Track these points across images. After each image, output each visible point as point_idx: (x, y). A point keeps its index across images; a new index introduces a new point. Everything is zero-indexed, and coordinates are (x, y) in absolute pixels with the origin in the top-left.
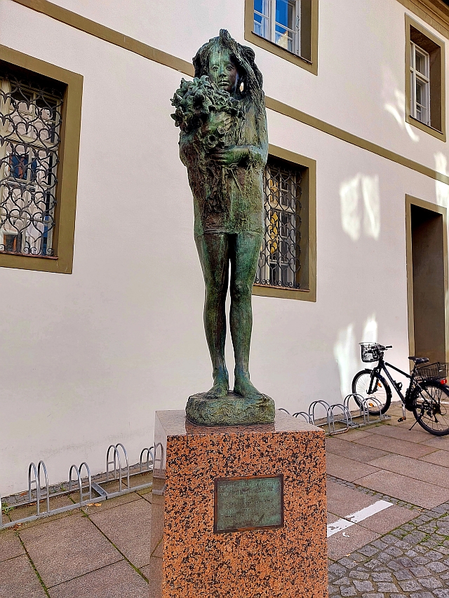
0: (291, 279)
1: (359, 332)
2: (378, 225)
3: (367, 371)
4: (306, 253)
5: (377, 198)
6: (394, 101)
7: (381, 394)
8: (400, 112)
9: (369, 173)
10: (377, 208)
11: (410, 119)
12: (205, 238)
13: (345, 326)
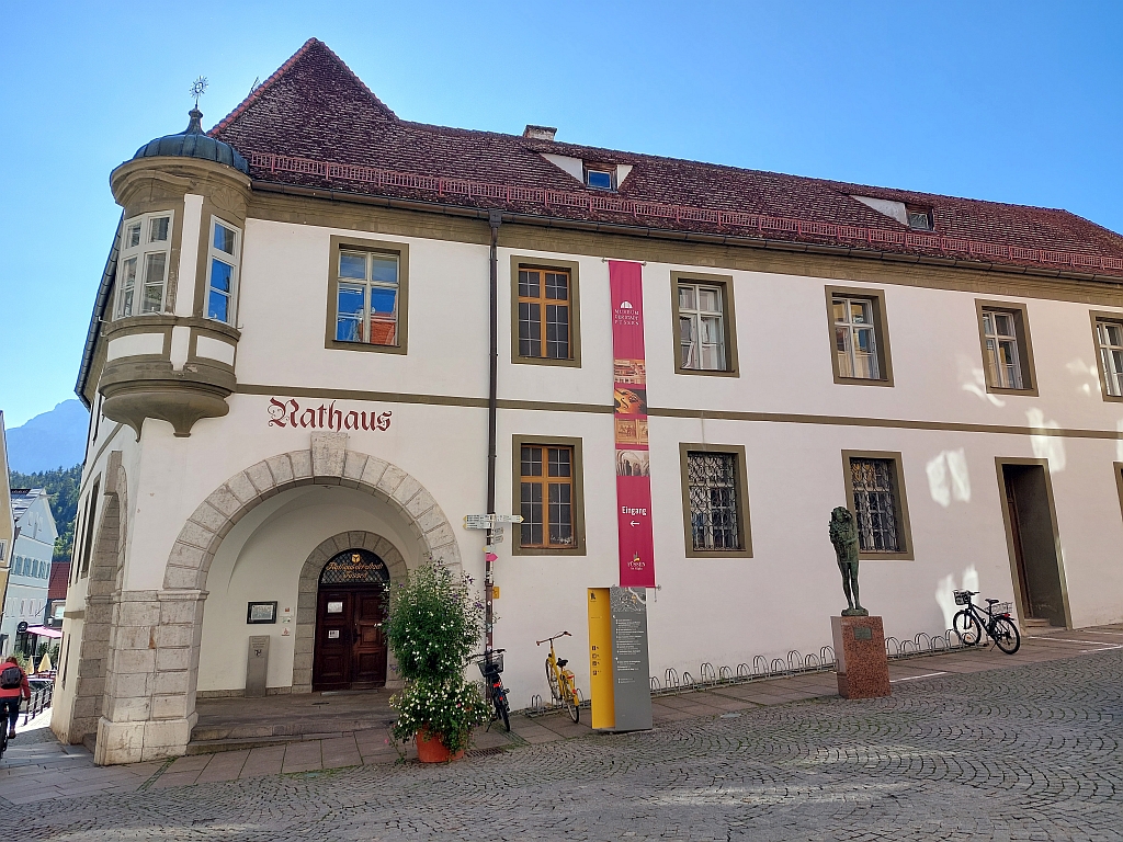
0: (893, 543)
1: (959, 580)
2: (968, 489)
3: (961, 612)
4: (902, 524)
5: (964, 467)
6: (972, 379)
7: (974, 630)
8: (980, 387)
9: (953, 447)
10: (965, 475)
11: (992, 389)
12: (841, 564)
13: (944, 576)
